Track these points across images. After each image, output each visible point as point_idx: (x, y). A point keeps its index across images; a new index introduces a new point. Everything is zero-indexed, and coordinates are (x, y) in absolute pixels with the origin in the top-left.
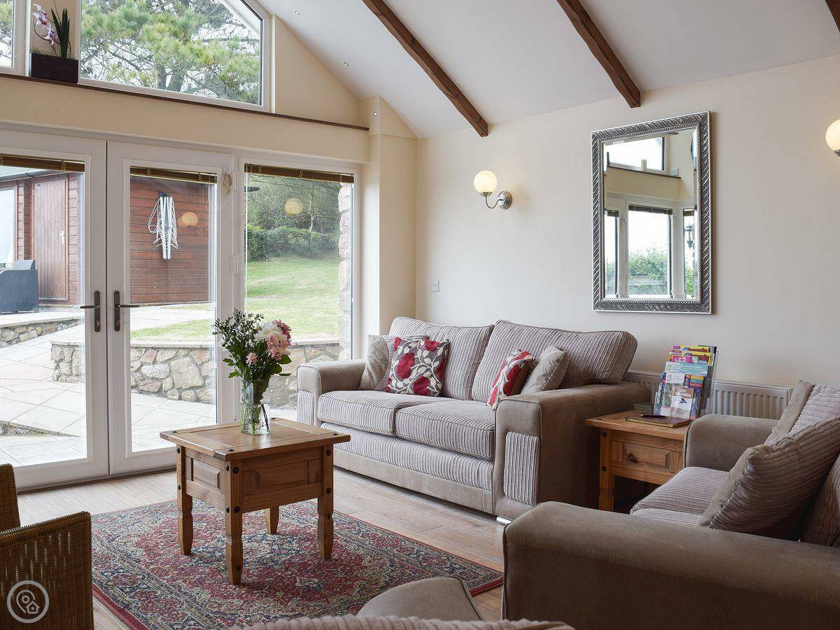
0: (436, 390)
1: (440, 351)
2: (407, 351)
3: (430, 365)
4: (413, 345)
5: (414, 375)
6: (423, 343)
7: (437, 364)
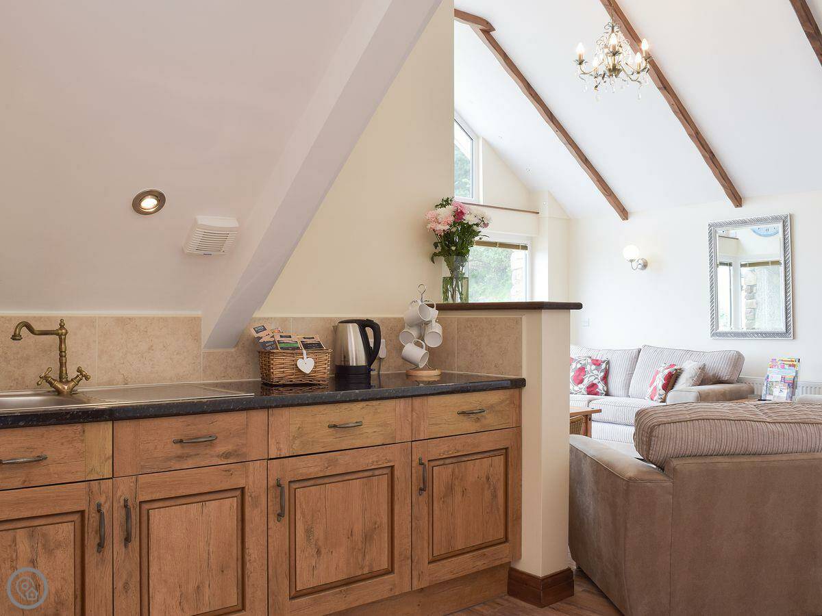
0: (603, 392)
1: (604, 366)
2: (579, 366)
3: (597, 375)
4: (583, 362)
5: (586, 382)
6: (590, 361)
7: (602, 374)
